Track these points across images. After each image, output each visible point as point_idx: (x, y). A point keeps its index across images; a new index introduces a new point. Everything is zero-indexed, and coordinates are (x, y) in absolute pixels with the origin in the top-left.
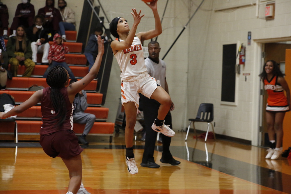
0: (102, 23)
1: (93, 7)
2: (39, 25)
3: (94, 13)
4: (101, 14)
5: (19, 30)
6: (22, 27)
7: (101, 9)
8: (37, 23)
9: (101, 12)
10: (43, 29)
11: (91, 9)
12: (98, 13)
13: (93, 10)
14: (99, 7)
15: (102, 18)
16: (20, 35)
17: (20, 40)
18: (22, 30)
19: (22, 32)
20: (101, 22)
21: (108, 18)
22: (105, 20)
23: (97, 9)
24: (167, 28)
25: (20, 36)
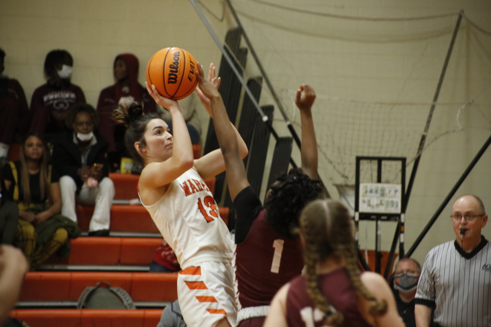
0: (269, 123)
1: (244, 81)
2: (86, 132)
3: (246, 96)
4: (266, 99)
5: (31, 145)
6: (39, 137)
7: (264, 85)
8: (80, 128)
9: (265, 92)
10: (94, 142)
11: (240, 86)
12: (257, 96)
13: (245, 88)
14: (261, 79)
15: (269, 110)
16: (34, 157)
17: (33, 172)
18: (39, 145)
19: (40, 150)
20: (265, 118)
21: (285, 109)
22: (277, 114)
23: (255, 85)
24: (447, 132)
25: (34, 160)
